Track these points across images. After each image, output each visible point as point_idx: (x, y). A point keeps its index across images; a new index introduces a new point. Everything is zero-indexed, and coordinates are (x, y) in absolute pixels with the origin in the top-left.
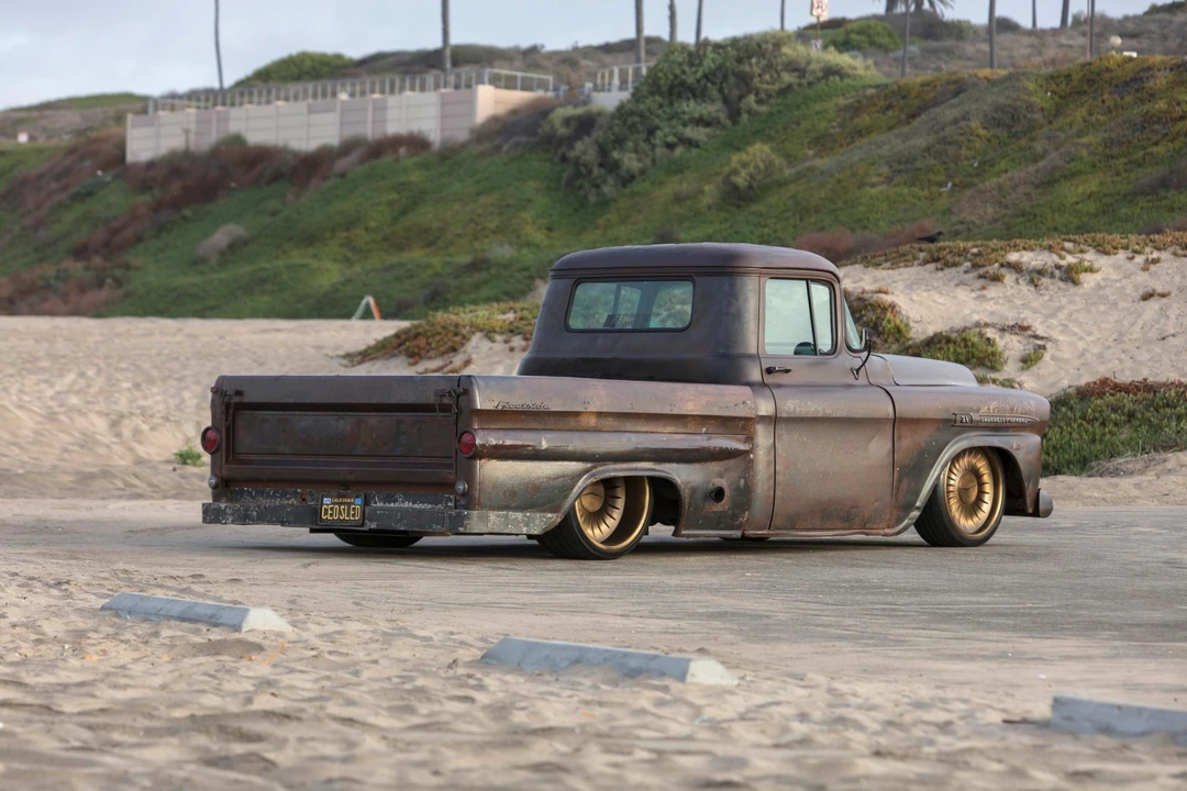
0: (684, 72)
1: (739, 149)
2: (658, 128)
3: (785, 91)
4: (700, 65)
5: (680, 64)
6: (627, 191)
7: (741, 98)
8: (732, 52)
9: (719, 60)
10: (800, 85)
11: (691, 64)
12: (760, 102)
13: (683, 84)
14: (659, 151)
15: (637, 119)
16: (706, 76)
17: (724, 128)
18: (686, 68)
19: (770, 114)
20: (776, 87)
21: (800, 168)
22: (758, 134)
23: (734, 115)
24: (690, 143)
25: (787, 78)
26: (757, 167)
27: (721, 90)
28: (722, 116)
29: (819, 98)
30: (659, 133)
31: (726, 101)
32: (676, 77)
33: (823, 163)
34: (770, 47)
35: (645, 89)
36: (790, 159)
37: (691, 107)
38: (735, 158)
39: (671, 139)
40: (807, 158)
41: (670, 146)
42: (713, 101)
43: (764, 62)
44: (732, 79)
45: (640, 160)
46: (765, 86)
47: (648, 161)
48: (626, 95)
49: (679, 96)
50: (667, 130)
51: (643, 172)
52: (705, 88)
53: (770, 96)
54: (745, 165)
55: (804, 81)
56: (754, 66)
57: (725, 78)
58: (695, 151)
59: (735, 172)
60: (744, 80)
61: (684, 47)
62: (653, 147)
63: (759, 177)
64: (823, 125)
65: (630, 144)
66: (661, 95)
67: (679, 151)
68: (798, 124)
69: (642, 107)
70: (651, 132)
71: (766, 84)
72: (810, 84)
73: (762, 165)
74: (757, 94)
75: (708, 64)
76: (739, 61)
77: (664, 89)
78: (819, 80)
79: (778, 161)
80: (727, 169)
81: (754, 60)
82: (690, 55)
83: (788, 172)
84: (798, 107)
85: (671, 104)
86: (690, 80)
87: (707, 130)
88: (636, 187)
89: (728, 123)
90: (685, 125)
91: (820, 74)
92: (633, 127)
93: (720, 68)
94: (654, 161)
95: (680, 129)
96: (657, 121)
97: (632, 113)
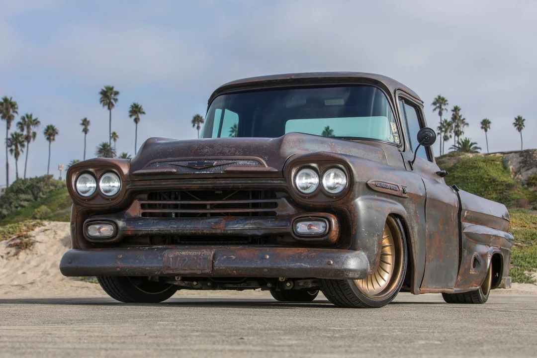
0: (21, 186)
1: (37, 208)
2: (13, 202)
3: (51, 191)
4: (26, 183)
5: (20, 184)
6: (3, 220)
7: (38, 193)
8: (36, 181)
9: (31, 183)
10: (55, 190)
11: (23, 184)
12: (43, 194)
13: (20, 189)
14: (14, 209)
15: (6, 199)
16: (28, 187)
17: (33, 202)
18: (22, 185)
19: (46, 198)
20: (48, 190)
21: (56, 213)
22: (43, 203)
23: (36, 198)
24: (23, 206)
25: (52, 188)
26: (43, 212)
27: (32, 191)
28: (32, 199)
29: (61, 193)
30: (13, 203)
31: (33, 194)
32: (18, 187)
33: (62, 211)
34: (46, 179)
35: (9, 191)
36: (53, 211)
37: (23, 196)
38: (36, 210)
39: (17, 205)
40: (57, 210)
41: (16, 207)
42: (29, 194)
43: (44, 183)
44: (35, 188)
45: (7, 211)
46: (45, 190)
47: (10, 212)
48: (3, 193)
49: (19, 193)
50: (15, 203)
51: (8, 215)
52: (27, 191)
53: (46, 193)
54: (39, 212)
55: (57, 189)
56: (41, 184)
57: (33, 187)
58: (24, 209)
59: (36, 214)
60: (39, 188)
61: (21, 179)
62: (11, 208)
63: (43, 215)
64: (62, 201)
65: (4, 207)
66: (14, 193)
67: (19, 209)
68: (55, 200)
69: (8, 196)
70: (11, 203)
71: (45, 189)
72: (58, 190)
73: (44, 212)
74: (43, 192)
75: (28, 184)
76: (37, 183)
77: (15, 191)
78: (61, 188)
79: (49, 210)
80: (34, 213)
81: (42, 183)
82: (23, 181)
83: (52, 214)
84: (55, 196)
85: (17, 195)
86: (23, 188)
87: (28, 203)
88: (7, 219)
89: (34, 200)
90: (21, 201)
91: (61, 187)
92: (5, 202)
93: (32, 184)
94: (12, 212)
95: (20, 202)
96: (12, 200)
97: (5, 198)
